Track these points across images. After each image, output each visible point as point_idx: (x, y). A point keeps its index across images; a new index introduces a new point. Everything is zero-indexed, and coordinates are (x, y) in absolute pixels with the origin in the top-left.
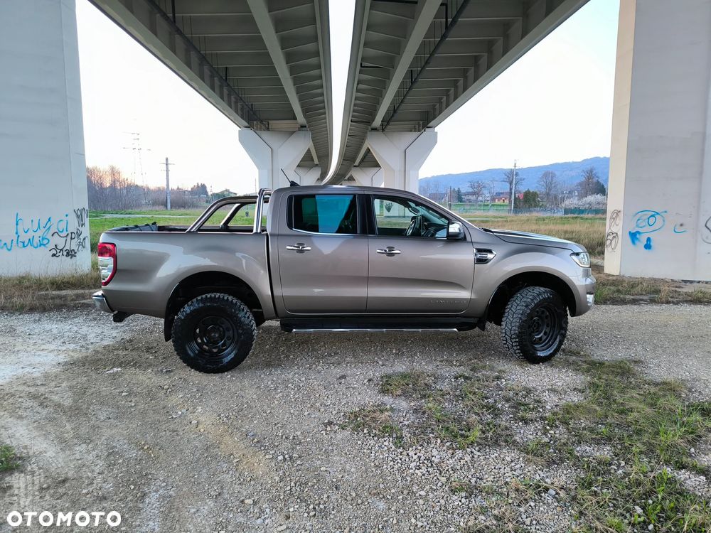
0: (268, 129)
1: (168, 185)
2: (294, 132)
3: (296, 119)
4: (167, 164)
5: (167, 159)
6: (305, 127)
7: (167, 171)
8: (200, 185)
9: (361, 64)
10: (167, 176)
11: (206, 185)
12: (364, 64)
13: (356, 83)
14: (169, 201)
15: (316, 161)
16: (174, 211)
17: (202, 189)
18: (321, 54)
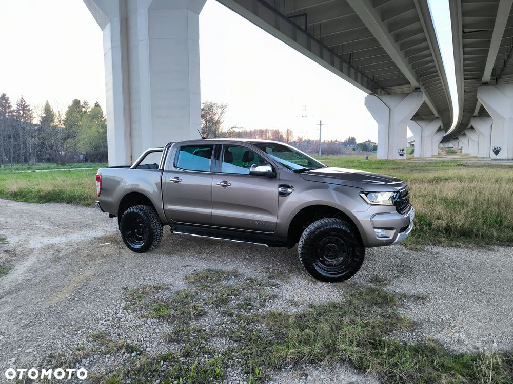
0: (389, 94)
1: (320, 139)
2: (409, 93)
3: (410, 83)
4: (320, 125)
5: (321, 122)
6: (419, 88)
7: (320, 129)
8: (351, 137)
9: (463, 31)
10: (320, 133)
11: (355, 138)
12: (466, 30)
13: (461, 47)
14: (320, 150)
15: (436, 115)
16: (324, 156)
17: (352, 141)
18: (425, 29)
